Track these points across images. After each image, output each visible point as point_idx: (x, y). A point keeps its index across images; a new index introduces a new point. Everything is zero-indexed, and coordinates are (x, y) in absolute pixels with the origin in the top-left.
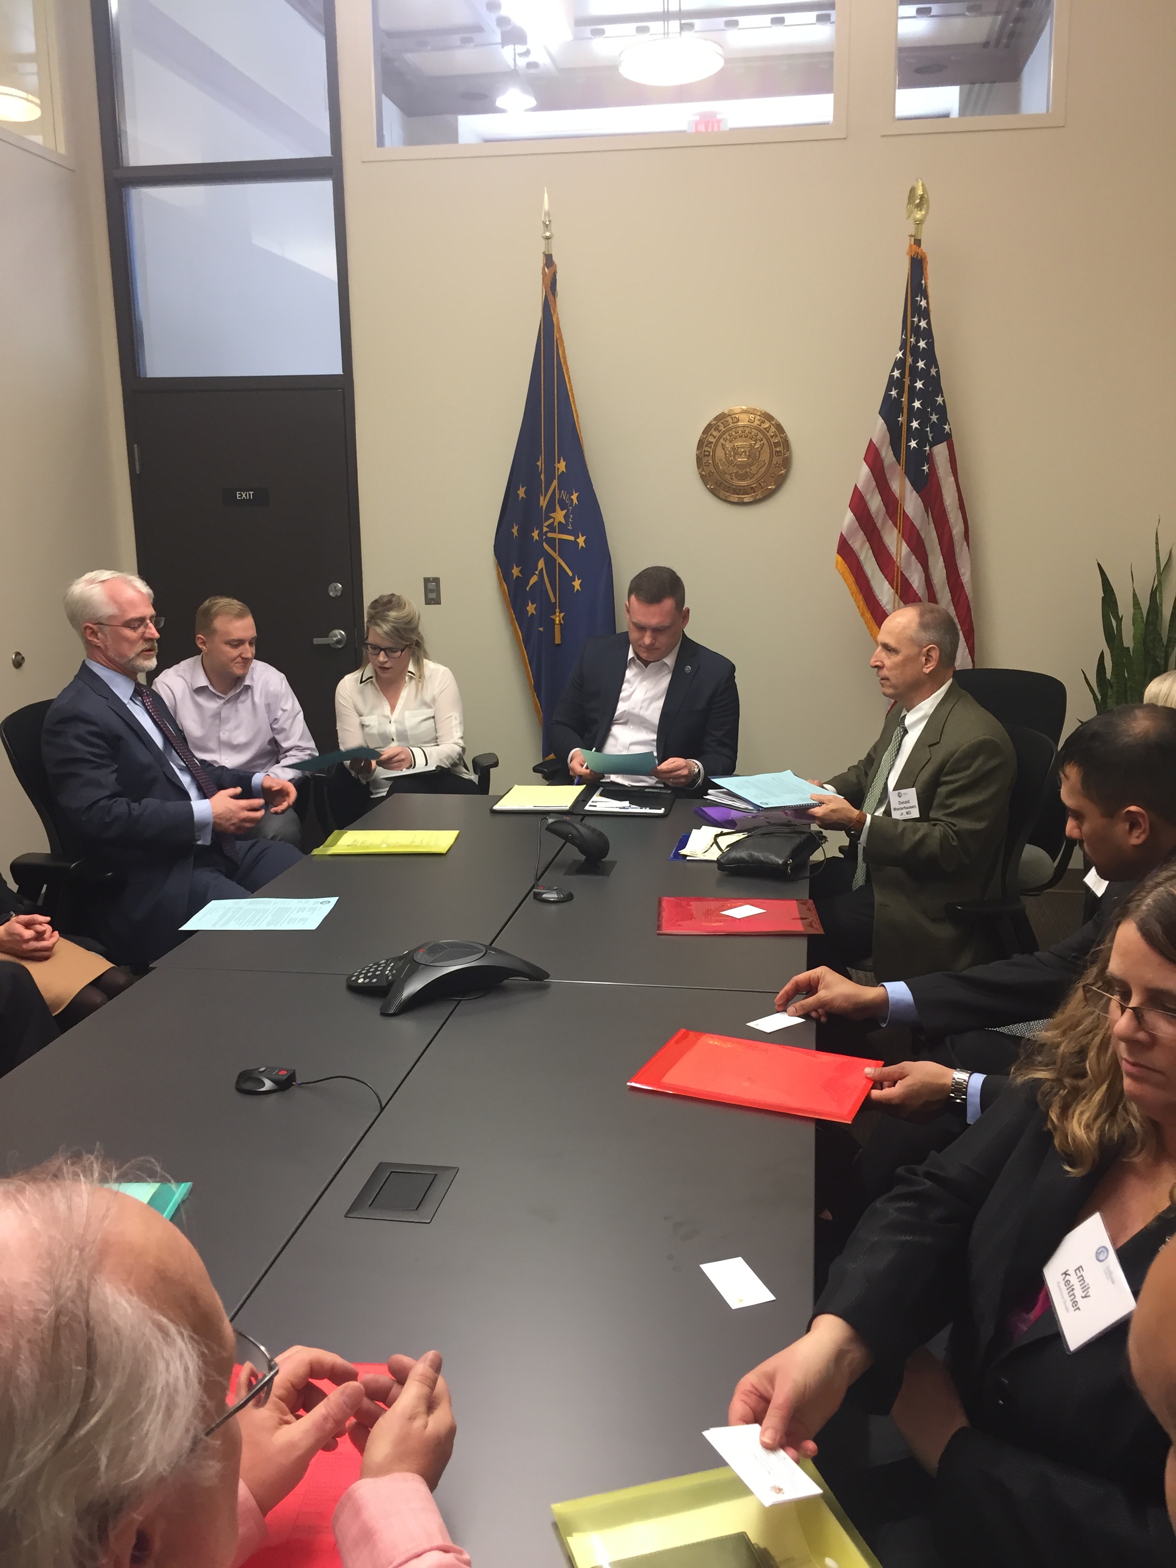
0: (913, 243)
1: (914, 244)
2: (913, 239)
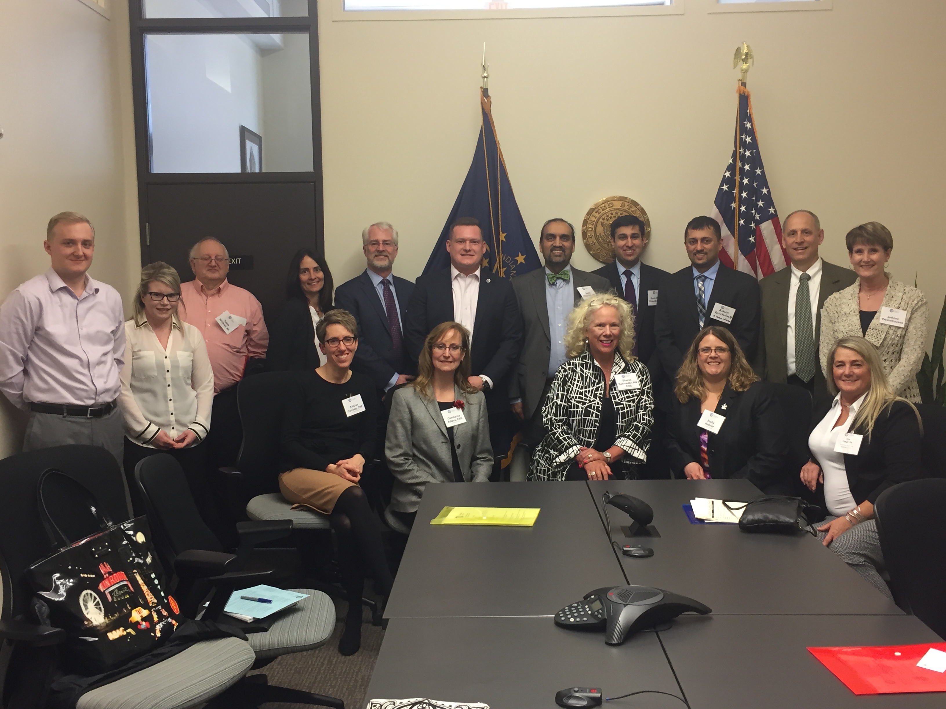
0: (740, 85)
1: (742, 85)
2: (740, 82)
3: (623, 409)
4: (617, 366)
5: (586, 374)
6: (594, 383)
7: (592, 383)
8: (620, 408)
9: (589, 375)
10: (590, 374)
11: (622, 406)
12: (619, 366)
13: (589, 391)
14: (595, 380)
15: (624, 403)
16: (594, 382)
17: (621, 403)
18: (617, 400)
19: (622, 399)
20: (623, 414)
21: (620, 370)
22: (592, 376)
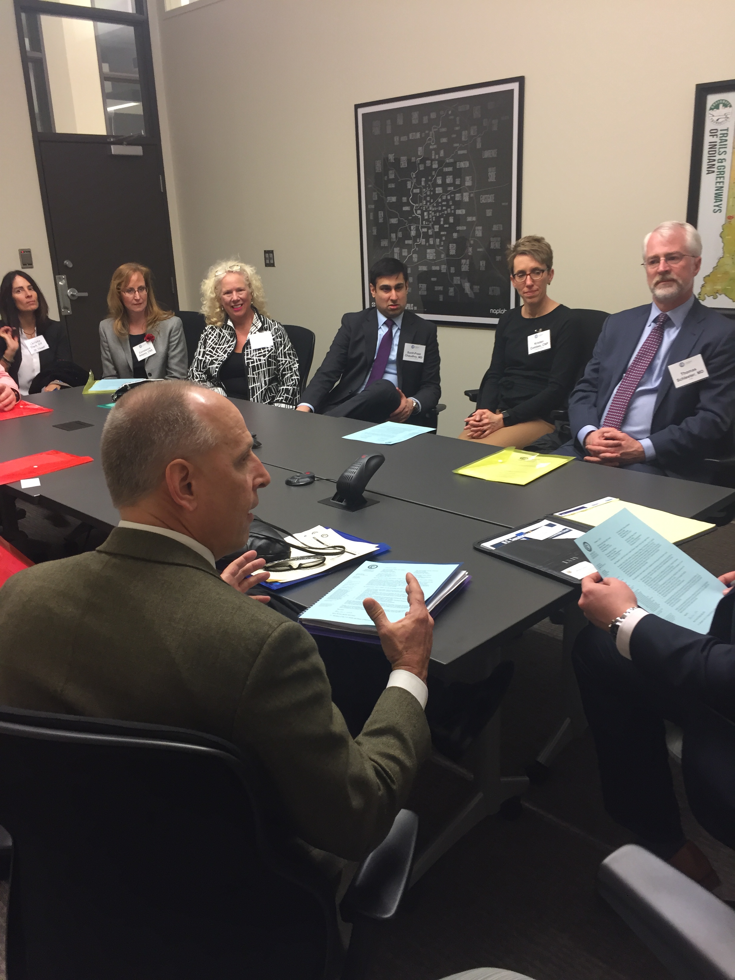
3: (253, 362)
4: (254, 326)
5: (224, 334)
6: (228, 342)
7: (227, 342)
8: (250, 362)
9: (226, 335)
10: (227, 333)
11: (253, 360)
12: (255, 326)
13: (222, 348)
14: (230, 339)
15: (255, 358)
16: (229, 340)
17: (252, 358)
18: (249, 357)
19: (253, 355)
20: (253, 367)
21: (257, 330)
22: (229, 336)
